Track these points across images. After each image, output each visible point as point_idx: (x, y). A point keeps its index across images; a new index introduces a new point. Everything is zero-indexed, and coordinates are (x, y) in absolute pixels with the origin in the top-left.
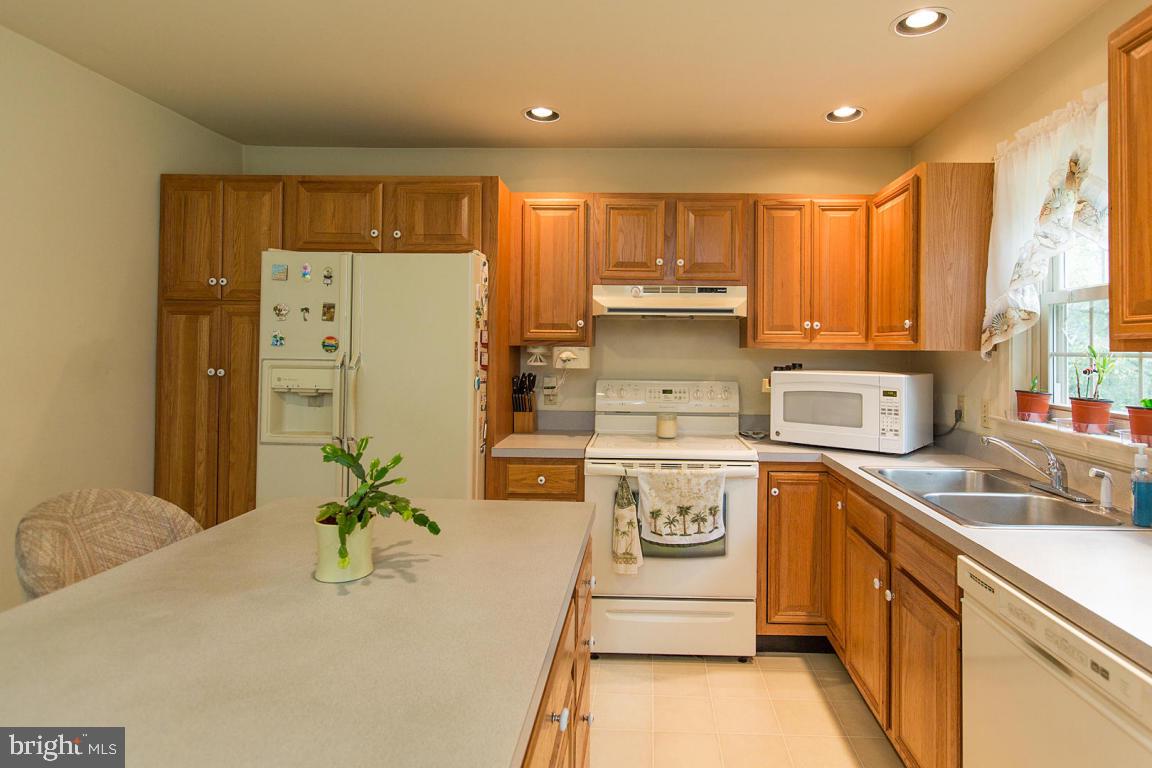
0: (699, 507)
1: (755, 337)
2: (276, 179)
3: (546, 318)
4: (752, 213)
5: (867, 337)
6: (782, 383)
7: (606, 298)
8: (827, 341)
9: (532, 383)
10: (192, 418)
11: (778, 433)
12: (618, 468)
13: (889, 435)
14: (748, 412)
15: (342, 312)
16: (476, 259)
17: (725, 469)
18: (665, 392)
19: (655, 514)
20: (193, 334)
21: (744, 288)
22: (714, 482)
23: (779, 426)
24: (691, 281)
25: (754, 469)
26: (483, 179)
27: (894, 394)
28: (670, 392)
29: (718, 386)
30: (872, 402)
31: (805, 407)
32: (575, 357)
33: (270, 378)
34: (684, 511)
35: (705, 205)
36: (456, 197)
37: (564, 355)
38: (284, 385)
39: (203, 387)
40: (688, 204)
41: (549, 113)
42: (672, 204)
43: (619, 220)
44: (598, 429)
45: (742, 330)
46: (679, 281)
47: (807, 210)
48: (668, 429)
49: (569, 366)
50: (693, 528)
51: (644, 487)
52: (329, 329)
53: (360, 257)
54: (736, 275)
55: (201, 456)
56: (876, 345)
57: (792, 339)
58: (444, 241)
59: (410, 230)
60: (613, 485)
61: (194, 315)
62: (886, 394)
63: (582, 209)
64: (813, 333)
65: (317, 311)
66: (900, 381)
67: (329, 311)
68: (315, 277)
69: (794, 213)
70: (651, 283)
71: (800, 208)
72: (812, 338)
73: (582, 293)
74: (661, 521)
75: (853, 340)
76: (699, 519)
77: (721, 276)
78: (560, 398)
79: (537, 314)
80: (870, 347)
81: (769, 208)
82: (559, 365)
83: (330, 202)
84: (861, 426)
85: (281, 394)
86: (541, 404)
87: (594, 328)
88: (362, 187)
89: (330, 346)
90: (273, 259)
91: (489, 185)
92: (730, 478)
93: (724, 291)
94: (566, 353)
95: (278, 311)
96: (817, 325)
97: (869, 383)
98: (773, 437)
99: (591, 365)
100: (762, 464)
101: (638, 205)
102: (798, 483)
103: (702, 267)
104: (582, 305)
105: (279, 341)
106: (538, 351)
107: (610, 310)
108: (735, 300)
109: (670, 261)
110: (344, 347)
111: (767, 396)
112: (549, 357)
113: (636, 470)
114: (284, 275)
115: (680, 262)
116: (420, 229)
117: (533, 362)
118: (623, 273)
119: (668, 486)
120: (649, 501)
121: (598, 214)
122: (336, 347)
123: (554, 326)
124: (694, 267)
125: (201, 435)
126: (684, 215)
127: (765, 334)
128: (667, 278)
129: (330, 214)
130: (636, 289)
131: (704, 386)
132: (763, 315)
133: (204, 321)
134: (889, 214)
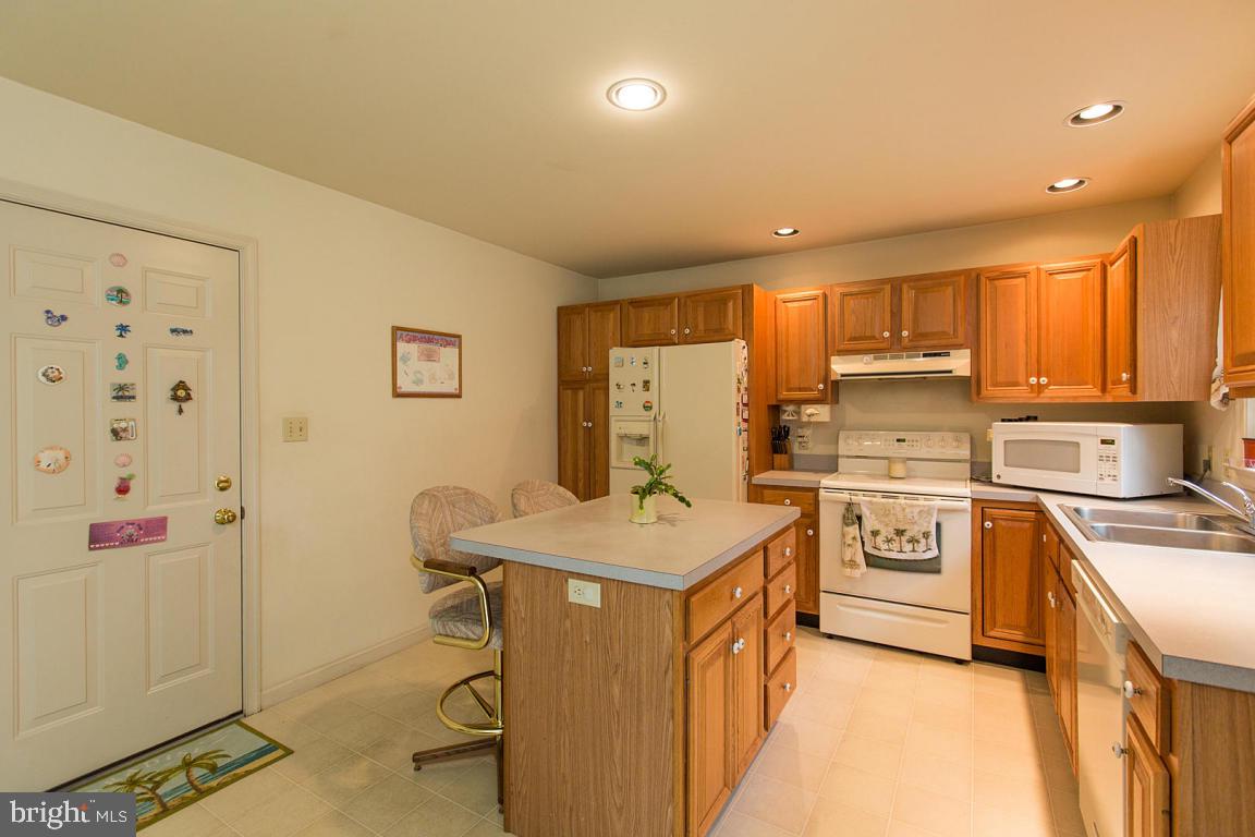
0: (913, 531)
1: (979, 393)
2: (616, 302)
3: (795, 383)
4: (974, 284)
5: (1104, 389)
6: (1002, 433)
7: (840, 367)
8: (1057, 393)
9: (787, 433)
10: (576, 452)
11: (999, 477)
12: (845, 496)
13: (1108, 480)
14: (978, 460)
15: (654, 385)
16: (738, 347)
17: (938, 502)
18: (898, 440)
19: (875, 533)
20: (576, 401)
21: (969, 351)
22: (928, 512)
23: (999, 468)
24: (915, 348)
25: (967, 504)
26: (743, 287)
27: (1112, 442)
28: (904, 441)
29: (949, 436)
30: (1090, 449)
31: (1021, 453)
32: (820, 413)
33: (616, 428)
34: (900, 533)
35: (926, 284)
36: (725, 303)
37: (809, 411)
38: (623, 432)
39: (581, 433)
40: (912, 284)
41: (791, 231)
42: (896, 285)
43: (851, 303)
44: (840, 469)
45: (967, 388)
46: (905, 349)
47: (1033, 276)
48: (899, 470)
49: (813, 419)
50: (908, 547)
51: (866, 512)
52: (646, 396)
53: (664, 349)
54: (960, 340)
55: (581, 475)
56: (1114, 397)
57: (1020, 394)
58: (718, 334)
59: (695, 328)
60: (841, 509)
61: (575, 390)
62: (1103, 442)
63: (821, 300)
64: (1040, 388)
65: (640, 385)
66: (1122, 431)
67: (646, 384)
68: (639, 363)
69: (1019, 281)
70: (878, 352)
71: (1024, 275)
72: (1039, 393)
73: (823, 363)
74: (880, 539)
75: (1088, 393)
76: (913, 540)
77: (944, 342)
78: (810, 445)
79: (788, 381)
80: (1109, 399)
81: (992, 279)
82: (805, 419)
83: (647, 314)
84: (1078, 471)
86: (796, 449)
87: (834, 391)
88: (664, 302)
89: (647, 407)
90: (616, 353)
91: (747, 290)
92: (941, 511)
93: (948, 354)
94: (810, 410)
95: (619, 386)
96: (1044, 380)
97: (1088, 433)
98: (995, 480)
99: (831, 418)
100: (973, 500)
101: (869, 289)
102: (1014, 519)
103: (925, 336)
104: (823, 373)
105: (619, 404)
106: (791, 408)
107: (843, 375)
108: (959, 363)
109: (896, 335)
110: (655, 408)
111: (990, 444)
112: (798, 413)
113: (859, 498)
114: (620, 363)
115: (905, 333)
116: (701, 327)
117: (787, 417)
118: (856, 345)
119: (885, 512)
120: (870, 523)
121: (835, 301)
122: (651, 408)
123: (800, 390)
124: (918, 336)
125: (581, 462)
126: (908, 295)
127: (988, 390)
128: (895, 347)
129: (647, 321)
130: (867, 358)
131: (936, 436)
132: (986, 374)
133: (581, 393)
134: (1117, 272)
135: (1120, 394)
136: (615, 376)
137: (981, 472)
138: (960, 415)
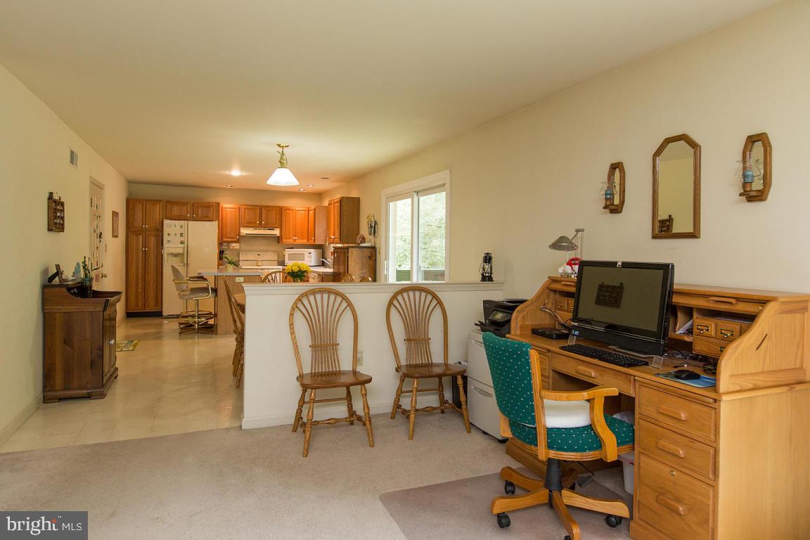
1: (281, 241)
2: (161, 201)
3: (228, 236)
4: (281, 210)
5: (308, 241)
6: (288, 252)
7: (244, 231)
8: (299, 242)
10: (138, 262)
13: (310, 262)
14: (280, 260)
15: (185, 235)
16: (215, 224)
18: (258, 255)
20: (137, 239)
21: (279, 229)
23: (287, 261)
24: (266, 227)
26: (216, 203)
28: (260, 255)
29: (272, 253)
30: (307, 255)
31: (292, 257)
32: (235, 246)
33: (165, 251)
35: (269, 208)
36: (209, 208)
38: (170, 252)
39: (141, 253)
40: (265, 208)
42: (261, 208)
43: (247, 211)
44: (240, 265)
45: (278, 239)
46: (262, 227)
47: (294, 211)
48: (260, 264)
49: (233, 248)
52: (182, 239)
53: (190, 222)
54: (277, 226)
55: (140, 271)
57: (290, 241)
58: (207, 218)
59: (197, 215)
61: (137, 235)
62: (309, 253)
63: (238, 209)
64: (296, 240)
65: (179, 235)
66: (312, 251)
67: (181, 234)
68: (178, 227)
69: (291, 212)
70: (255, 227)
71: (292, 210)
73: (238, 230)
75: (305, 242)
77: (273, 226)
79: (226, 234)
80: (309, 243)
81: (285, 210)
83: (175, 207)
84: (304, 261)
85: (168, 254)
87: (240, 239)
88: (184, 203)
89: (182, 243)
90: (166, 222)
91: (219, 204)
93: (274, 230)
94: (234, 245)
95: (169, 234)
96: (296, 238)
97: (306, 251)
98: (286, 265)
99: (239, 248)
101: (253, 208)
103: (268, 224)
104: (238, 233)
105: (169, 241)
106: (225, 244)
107: (245, 234)
108: (277, 232)
109: (261, 223)
110: (186, 243)
111: (284, 255)
112: (228, 245)
114: (169, 226)
115: (263, 222)
116: (200, 215)
117: (224, 247)
118: (248, 225)
121: (242, 210)
122: (184, 243)
123: (230, 238)
124: (266, 223)
126: (264, 211)
127: (284, 240)
128: (260, 226)
129: (176, 210)
130: (252, 229)
131: (269, 253)
132: (283, 236)
133: (141, 237)
134: (311, 212)
135: (312, 242)
136: (166, 230)
137: (282, 263)
138: (277, 247)
